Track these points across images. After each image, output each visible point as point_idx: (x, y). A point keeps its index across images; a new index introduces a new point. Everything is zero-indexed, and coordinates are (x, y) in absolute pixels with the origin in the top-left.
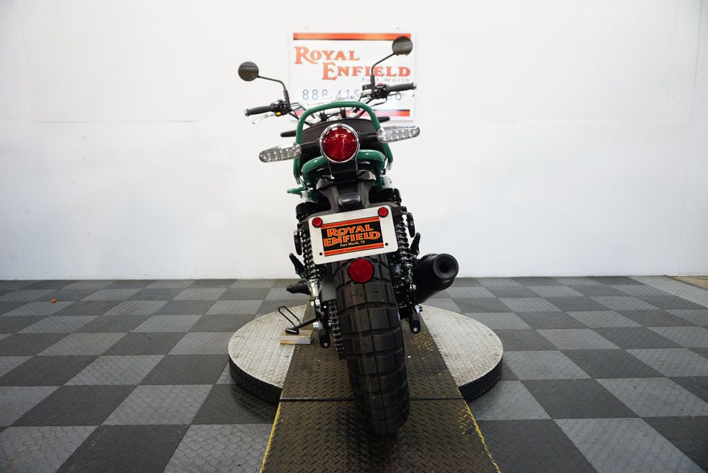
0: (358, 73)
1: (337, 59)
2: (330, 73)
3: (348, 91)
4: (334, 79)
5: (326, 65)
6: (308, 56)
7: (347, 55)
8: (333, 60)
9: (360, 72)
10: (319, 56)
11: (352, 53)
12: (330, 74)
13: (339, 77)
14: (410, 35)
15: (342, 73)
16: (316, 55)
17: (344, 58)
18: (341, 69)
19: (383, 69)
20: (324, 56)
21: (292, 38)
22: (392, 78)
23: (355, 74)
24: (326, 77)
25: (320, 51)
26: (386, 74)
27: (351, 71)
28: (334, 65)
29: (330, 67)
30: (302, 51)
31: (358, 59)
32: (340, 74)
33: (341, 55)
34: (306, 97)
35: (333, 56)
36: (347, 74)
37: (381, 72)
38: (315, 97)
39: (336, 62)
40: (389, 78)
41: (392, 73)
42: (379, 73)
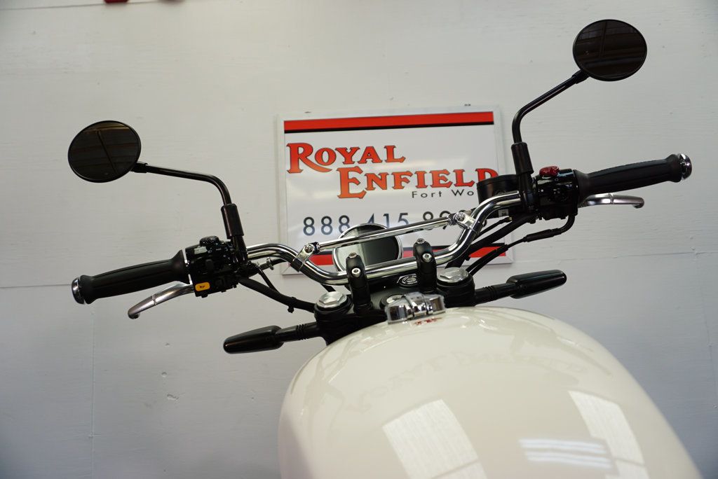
0: (403, 184)
1: (363, 161)
2: (352, 185)
3: (387, 215)
4: (361, 196)
5: (344, 174)
6: (312, 158)
7: (382, 154)
8: (356, 164)
9: (408, 181)
10: (332, 158)
11: (390, 150)
12: (354, 189)
13: (369, 192)
14: (491, 114)
15: (375, 185)
16: (325, 156)
17: (376, 160)
18: (371, 178)
19: (448, 173)
20: (340, 158)
21: (282, 129)
22: (467, 189)
23: (398, 185)
24: (345, 194)
25: (334, 149)
26: (455, 182)
27: (390, 180)
28: (360, 171)
29: (352, 175)
30: (301, 150)
31: (402, 160)
32: (370, 188)
33: (370, 154)
34: (309, 230)
35: (357, 157)
36: (383, 185)
37: (446, 180)
38: (327, 229)
39: (362, 166)
40: (460, 189)
41: (466, 180)
42: (442, 182)
